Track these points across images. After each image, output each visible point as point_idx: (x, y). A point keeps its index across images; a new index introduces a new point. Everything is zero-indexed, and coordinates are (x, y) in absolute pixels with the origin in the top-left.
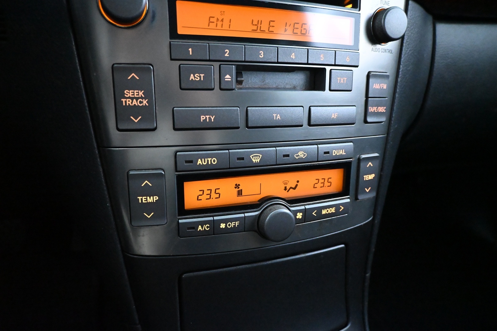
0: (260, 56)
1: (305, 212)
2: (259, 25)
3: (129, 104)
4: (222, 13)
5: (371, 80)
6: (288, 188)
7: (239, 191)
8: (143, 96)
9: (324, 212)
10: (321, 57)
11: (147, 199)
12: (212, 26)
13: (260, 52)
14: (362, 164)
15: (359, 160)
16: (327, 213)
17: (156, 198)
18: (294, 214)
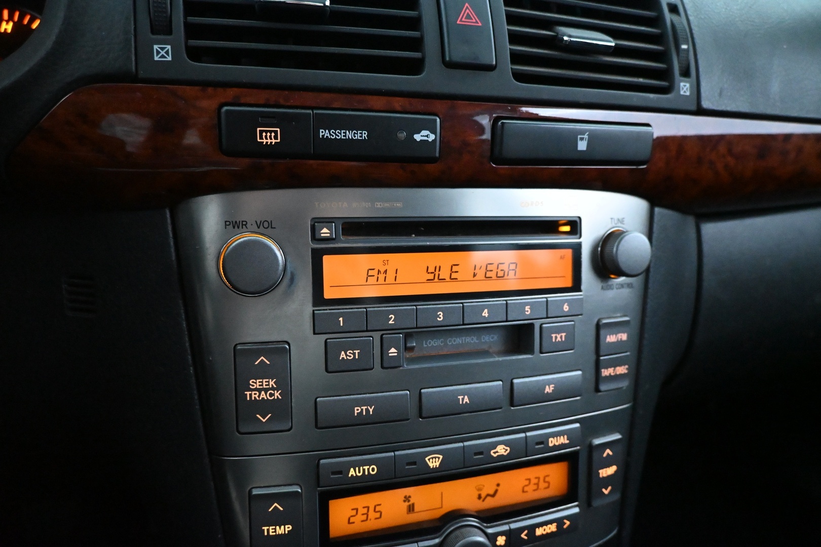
0: (438, 319)
1: (509, 534)
2: (437, 273)
3: (255, 397)
4: (385, 262)
5: (602, 332)
6: (483, 496)
7: (410, 506)
8: (275, 386)
9: (539, 532)
10: (526, 309)
11: (275, 529)
12: (372, 280)
13: (438, 314)
14: (595, 455)
15: (591, 448)
16: (544, 533)
17: (289, 528)
18: (492, 538)
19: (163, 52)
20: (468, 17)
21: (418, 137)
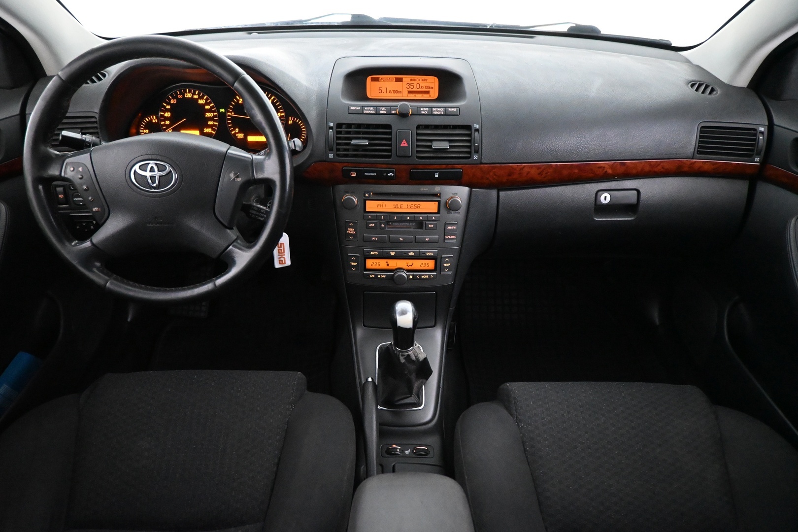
0: (395, 218)
1: (413, 276)
2: (396, 207)
3: (349, 233)
4: (382, 203)
5: (446, 226)
6: (408, 265)
7: (388, 264)
8: (354, 231)
9: (422, 277)
10: (421, 218)
11: (353, 263)
12: (379, 207)
14: (442, 259)
15: (441, 258)
16: (424, 277)
17: (356, 264)
18: (408, 276)
19: (331, 156)
20: (404, 144)
21: (389, 175)
